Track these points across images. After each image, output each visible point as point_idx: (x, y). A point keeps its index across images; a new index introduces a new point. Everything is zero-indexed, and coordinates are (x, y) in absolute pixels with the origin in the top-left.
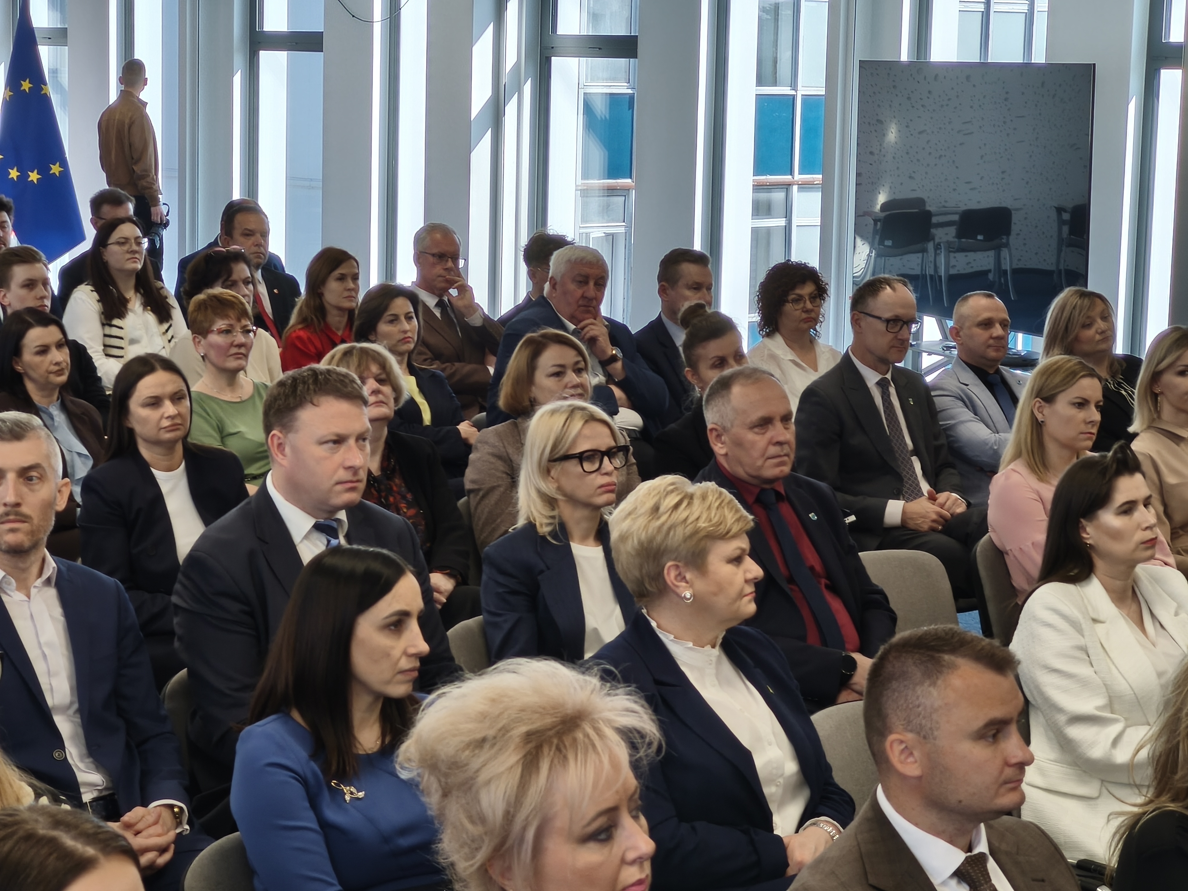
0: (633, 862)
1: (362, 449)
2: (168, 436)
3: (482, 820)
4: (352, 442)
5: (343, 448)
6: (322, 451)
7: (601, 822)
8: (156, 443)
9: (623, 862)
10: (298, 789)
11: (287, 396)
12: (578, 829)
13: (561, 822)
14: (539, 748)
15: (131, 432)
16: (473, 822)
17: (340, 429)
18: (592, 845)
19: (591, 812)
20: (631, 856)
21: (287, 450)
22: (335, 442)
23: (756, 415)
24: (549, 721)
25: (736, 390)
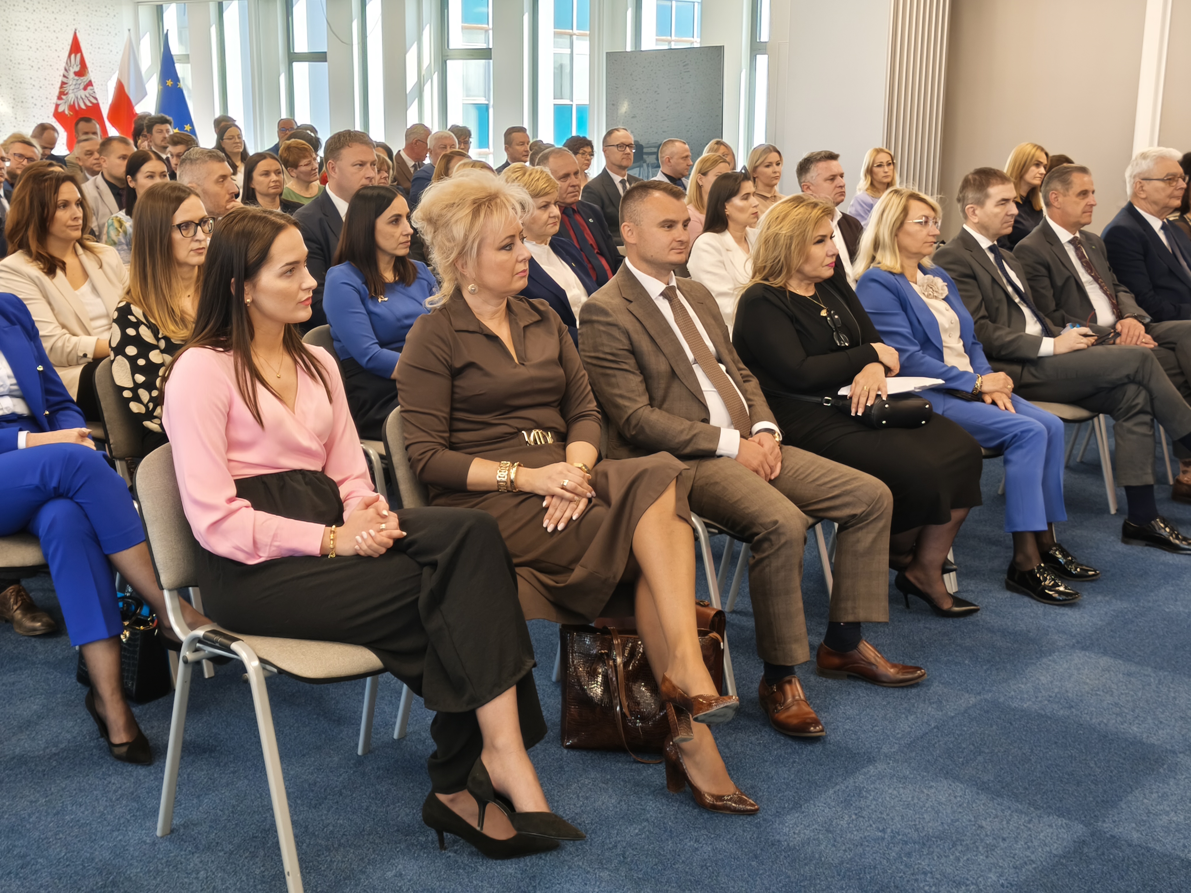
0: (521, 262)
1: (373, 170)
2: (272, 191)
3: (454, 239)
4: (368, 165)
5: (364, 168)
6: (355, 169)
7: (508, 241)
8: (267, 195)
9: (517, 261)
10: (356, 295)
11: (336, 143)
12: (497, 244)
13: (489, 240)
14: (480, 206)
15: (253, 190)
16: (450, 241)
17: (363, 158)
18: (503, 251)
19: (504, 237)
20: (520, 258)
21: (337, 170)
22: (361, 165)
23: (562, 173)
24: (483, 194)
25: (551, 159)
